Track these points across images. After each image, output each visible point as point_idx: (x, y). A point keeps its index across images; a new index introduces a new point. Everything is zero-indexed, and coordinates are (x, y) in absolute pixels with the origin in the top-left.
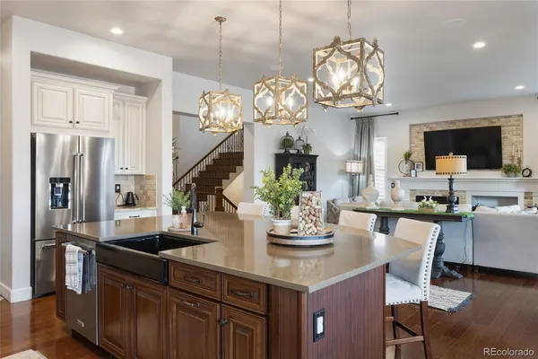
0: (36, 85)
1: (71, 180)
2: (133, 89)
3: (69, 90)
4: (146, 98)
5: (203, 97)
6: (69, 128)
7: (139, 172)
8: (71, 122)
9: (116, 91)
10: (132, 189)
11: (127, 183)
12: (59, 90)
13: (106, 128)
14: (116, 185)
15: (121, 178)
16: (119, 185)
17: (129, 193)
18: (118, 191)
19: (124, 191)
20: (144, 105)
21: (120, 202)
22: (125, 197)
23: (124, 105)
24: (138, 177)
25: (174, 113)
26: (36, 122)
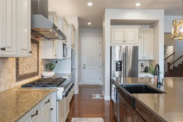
0: (112, 30)
1: (123, 62)
2: (148, 26)
3: (123, 30)
4: (153, 29)
5: (173, 23)
6: (123, 43)
7: (150, 59)
8: (123, 41)
9: (140, 28)
10: (148, 65)
11: (146, 63)
12: (119, 31)
13: (136, 42)
14: (142, 64)
15: (143, 61)
16: (143, 64)
17: (146, 67)
18: (142, 66)
19: (145, 66)
20: (152, 32)
21: (143, 70)
22: (144, 68)
23: (144, 33)
24: (150, 61)
25: (165, 33)
26: (112, 42)
